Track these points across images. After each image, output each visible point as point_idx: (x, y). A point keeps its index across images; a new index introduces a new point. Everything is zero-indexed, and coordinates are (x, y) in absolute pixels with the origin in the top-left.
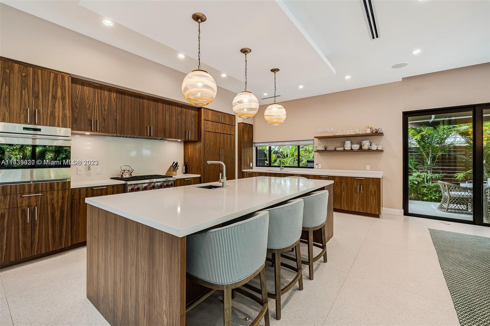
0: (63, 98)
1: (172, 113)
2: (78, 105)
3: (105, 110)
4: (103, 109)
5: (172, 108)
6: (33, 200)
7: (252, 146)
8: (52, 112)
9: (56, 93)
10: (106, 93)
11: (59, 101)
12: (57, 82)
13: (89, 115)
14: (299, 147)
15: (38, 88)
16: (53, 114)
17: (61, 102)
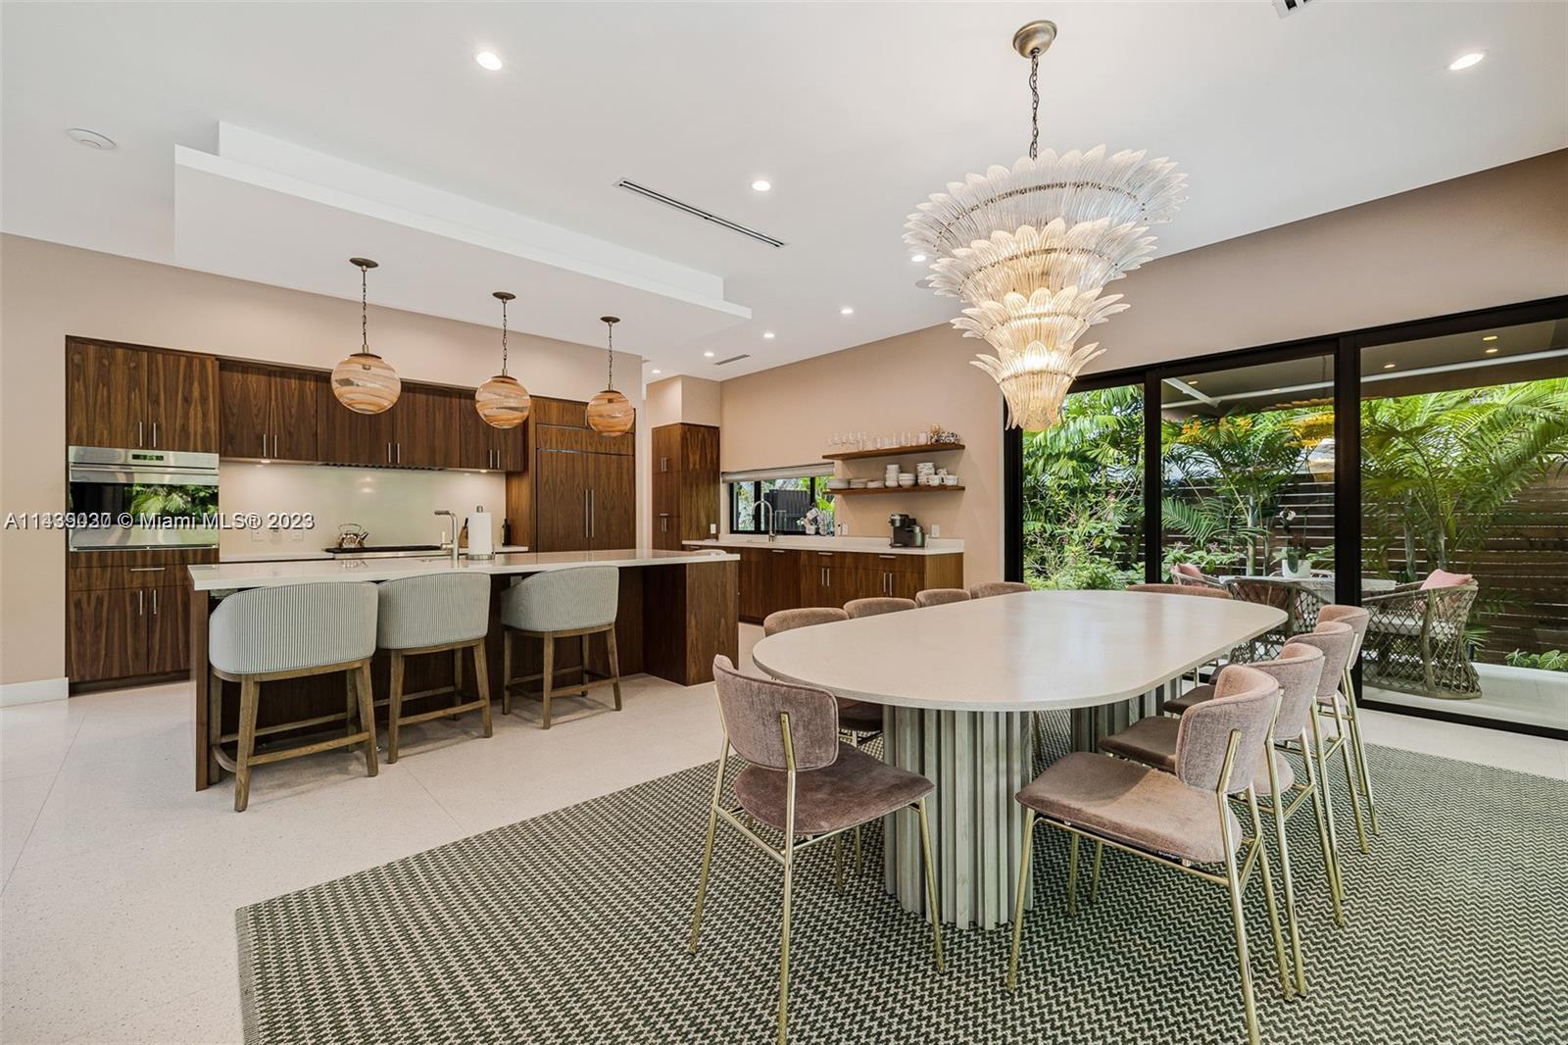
0: (204, 400)
1: (451, 414)
2: (235, 411)
3: (291, 416)
4: (287, 412)
5: (451, 402)
6: (150, 579)
7: (716, 481)
8: (184, 425)
9: (191, 392)
10: (294, 383)
11: (196, 406)
12: (191, 371)
13: (259, 428)
14: (813, 480)
15: (158, 385)
16: (184, 429)
17: (199, 408)
